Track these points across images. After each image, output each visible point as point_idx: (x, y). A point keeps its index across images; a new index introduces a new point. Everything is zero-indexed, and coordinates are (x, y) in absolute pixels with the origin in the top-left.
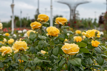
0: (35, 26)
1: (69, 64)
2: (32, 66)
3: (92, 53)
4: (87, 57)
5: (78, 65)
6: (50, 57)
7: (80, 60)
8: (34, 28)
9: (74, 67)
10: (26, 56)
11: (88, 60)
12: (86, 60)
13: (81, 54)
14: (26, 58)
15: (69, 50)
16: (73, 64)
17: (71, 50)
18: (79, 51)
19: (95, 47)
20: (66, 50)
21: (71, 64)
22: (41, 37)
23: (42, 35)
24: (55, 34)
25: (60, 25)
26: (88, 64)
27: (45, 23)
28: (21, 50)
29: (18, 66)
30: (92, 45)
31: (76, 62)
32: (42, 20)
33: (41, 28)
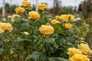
0: (19, 11)
1: (44, 43)
2: (15, 44)
3: (66, 34)
4: (61, 37)
5: (52, 43)
6: (31, 37)
7: (54, 40)
8: (19, 13)
9: (49, 45)
10: (11, 37)
11: (62, 40)
12: (60, 40)
13: (56, 35)
14: (11, 38)
15: (45, 30)
16: (48, 42)
17: (47, 31)
18: (53, 32)
19: (68, 29)
20: (42, 31)
21: (46, 42)
22: (24, 20)
23: (26, 18)
24: (35, 18)
25: (41, 10)
26: (61, 43)
27: (28, 8)
28: (6, 31)
29: (4, 45)
30: (66, 27)
31: (51, 41)
32: (25, 6)
33: (24, 13)
